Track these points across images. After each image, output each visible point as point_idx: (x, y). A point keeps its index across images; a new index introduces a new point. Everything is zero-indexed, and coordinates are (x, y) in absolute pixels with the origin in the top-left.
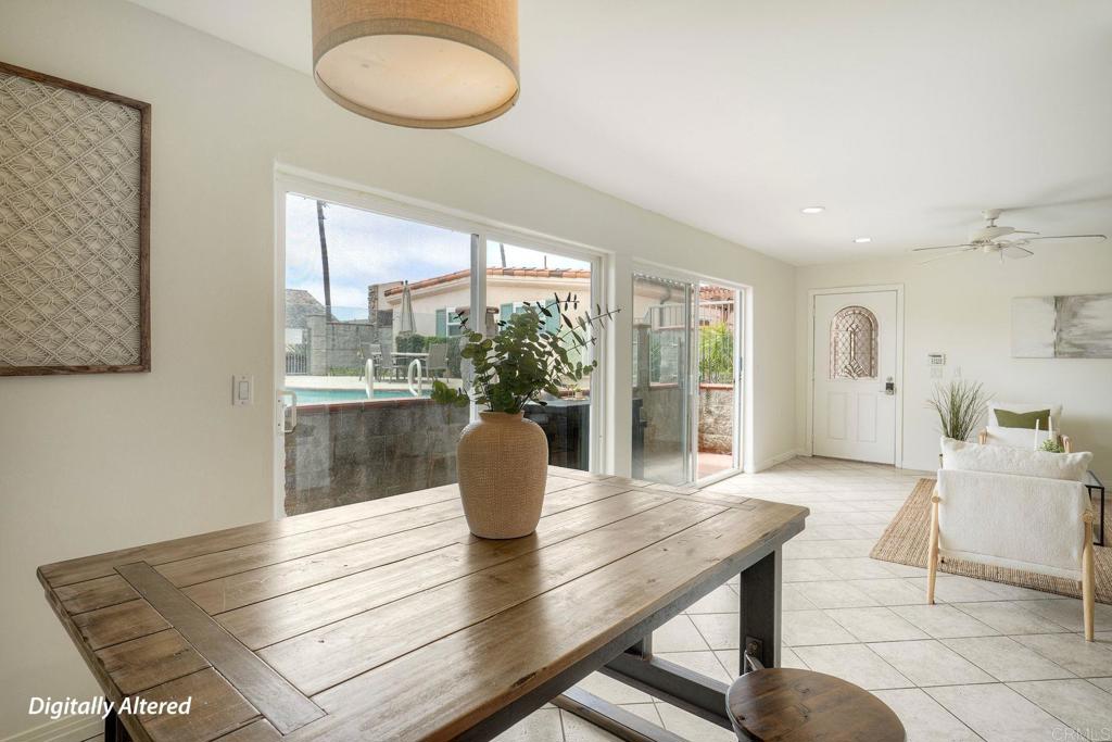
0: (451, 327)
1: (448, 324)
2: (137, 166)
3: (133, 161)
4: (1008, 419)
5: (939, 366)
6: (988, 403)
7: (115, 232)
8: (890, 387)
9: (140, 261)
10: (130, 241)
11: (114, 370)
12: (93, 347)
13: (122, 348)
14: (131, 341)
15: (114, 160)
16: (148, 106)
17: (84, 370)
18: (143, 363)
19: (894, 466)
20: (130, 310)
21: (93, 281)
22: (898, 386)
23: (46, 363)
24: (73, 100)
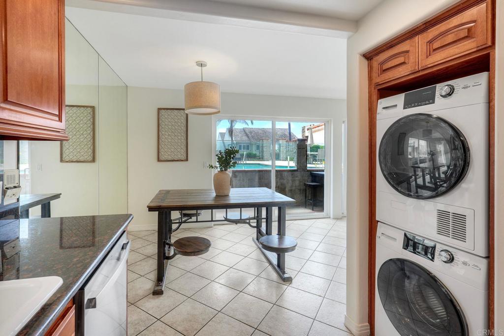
3: (185, 120)
7: (183, 134)
9: (186, 140)
10: (185, 136)
11: (182, 161)
12: (179, 156)
13: (184, 158)
14: (185, 155)
15: (182, 121)
17: (178, 161)
18: (187, 160)
20: (185, 149)
21: (179, 144)
23: (172, 159)
24: (176, 111)
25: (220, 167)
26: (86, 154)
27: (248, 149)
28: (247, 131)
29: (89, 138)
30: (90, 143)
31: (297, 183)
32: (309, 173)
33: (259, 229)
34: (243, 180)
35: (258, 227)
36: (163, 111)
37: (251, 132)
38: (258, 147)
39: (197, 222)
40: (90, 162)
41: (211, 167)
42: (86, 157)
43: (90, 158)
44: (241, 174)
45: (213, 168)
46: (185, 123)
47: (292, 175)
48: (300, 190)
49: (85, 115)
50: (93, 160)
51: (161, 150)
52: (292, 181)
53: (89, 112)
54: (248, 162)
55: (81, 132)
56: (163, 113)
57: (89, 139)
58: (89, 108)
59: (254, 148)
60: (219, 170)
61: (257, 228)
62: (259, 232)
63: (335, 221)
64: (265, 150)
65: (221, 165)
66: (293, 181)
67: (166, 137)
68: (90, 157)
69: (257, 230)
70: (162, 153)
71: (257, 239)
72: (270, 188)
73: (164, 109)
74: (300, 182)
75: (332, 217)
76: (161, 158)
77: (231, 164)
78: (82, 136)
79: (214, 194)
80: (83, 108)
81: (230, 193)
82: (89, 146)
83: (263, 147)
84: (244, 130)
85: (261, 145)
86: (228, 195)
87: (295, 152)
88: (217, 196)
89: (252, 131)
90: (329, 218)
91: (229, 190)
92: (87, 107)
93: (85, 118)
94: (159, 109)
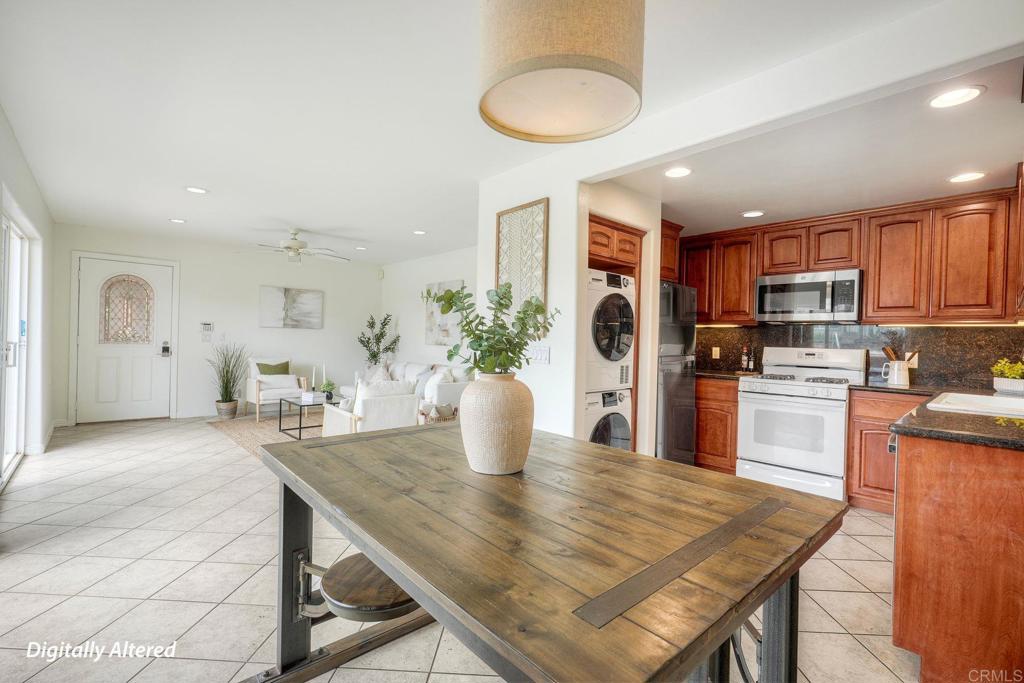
4: (265, 369)
5: (209, 332)
6: (250, 359)
8: (166, 350)
19: (169, 418)
22: (173, 349)
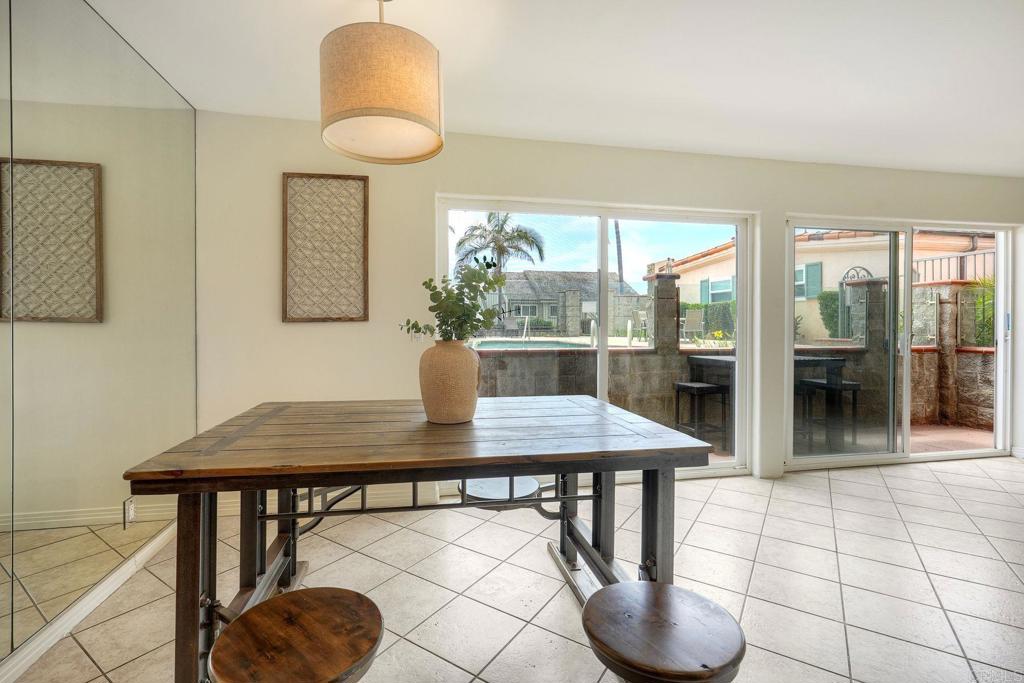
0: (713, 295)
1: (711, 292)
2: (362, 212)
3: (360, 208)
7: (353, 247)
9: (364, 262)
10: (360, 252)
11: (352, 320)
12: (344, 308)
13: (356, 310)
14: (360, 305)
15: (353, 210)
16: (367, 177)
17: (339, 320)
18: (365, 318)
20: (360, 288)
21: (344, 274)
23: (324, 316)
24: (335, 183)
25: (440, 326)
26: (77, 299)
27: (533, 313)
28: (532, 278)
29: (86, 253)
30: (88, 267)
31: (655, 382)
32: (686, 358)
33: (569, 522)
34: (523, 376)
35: (566, 516)
36: (300, 182)
37: (539, 280)
38: (554, 311)
39: (363, 510)
40: (89, 321)
41: (416, 328)
42: (77, 307)
43: (90, 312)
44: (516, 361)
45: (418, 330)
46: (360, 216)
47: (643, 362)
48: (662, 399)
49: (74, 188)
50: (100, 316)
51: (293, 291)
52: (643, 380)
53: (85, 179)
54: (533, 339)
55: (62, 238)
56: (297, 189)
57: (86, 258)
58: (86, 171)
59: (546, 311)
60: (438, 337)
61: (563, 519)
62: (569, 531)
63: (768, 485)
64: (569, 313)
65: (443, 322)
66: (645, 379)
67: (308, 253)
68: (89, 308)
69: (562, 525)
70: (296, 299)
71: (563, 552)
72: (594, 395)
73: (301, 176)
74: (662, 380)
75: (757, 471)
76: (291, 314)
77: (479, 316)
78: (64, 249)
79: (424, 418)
80: (66, 169)
81: (475, 416)
82: (87, 276)
83: (564, 306)
84: (526, 275)
85: (561, 304)
86: (469, 422)
87: (650, 307)
88: (433, 426)
89: (541, 277)
90: (751, 475)
91: (472, 406)
92: (79, 165)
93: (74, 198)
94: (287, 177)
